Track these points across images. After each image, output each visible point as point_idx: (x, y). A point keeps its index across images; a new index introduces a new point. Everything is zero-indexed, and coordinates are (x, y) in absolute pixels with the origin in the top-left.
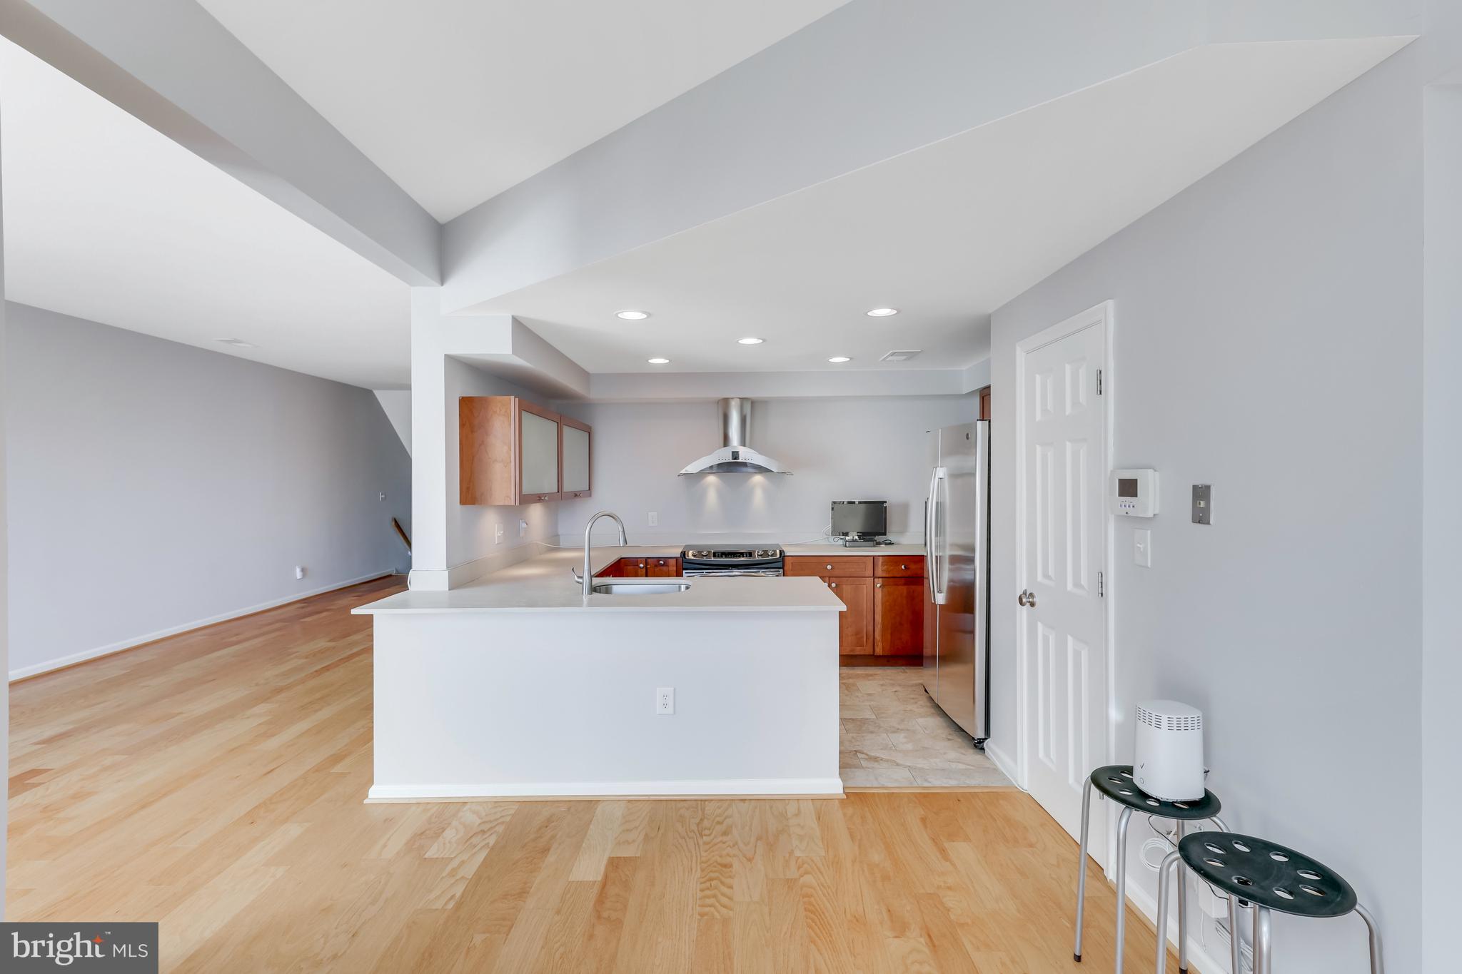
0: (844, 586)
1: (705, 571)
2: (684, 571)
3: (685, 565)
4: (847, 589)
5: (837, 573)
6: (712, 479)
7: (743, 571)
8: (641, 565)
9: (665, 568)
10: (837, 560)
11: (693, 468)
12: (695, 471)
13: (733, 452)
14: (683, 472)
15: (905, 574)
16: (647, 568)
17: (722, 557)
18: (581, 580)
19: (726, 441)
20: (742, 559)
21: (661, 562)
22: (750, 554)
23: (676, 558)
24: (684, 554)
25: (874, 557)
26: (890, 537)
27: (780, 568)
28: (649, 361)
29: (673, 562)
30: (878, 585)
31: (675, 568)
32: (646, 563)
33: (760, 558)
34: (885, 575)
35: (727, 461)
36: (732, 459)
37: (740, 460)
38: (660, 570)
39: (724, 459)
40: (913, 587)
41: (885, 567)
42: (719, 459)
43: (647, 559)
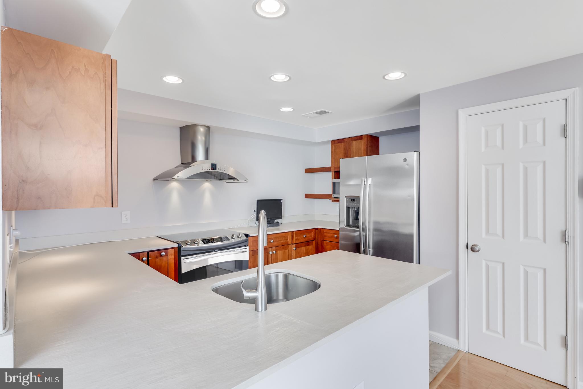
1: (198, 255)
2: (182, 258)
3: (183, 253)
4: (280, 253)
5: (275, 244)
8: (145, 258)
10: (275, 236)
13: (212, 164)
15: (304, 240)
16: (148, 261)
17: (209, 243)
21: (163, 253)
22: (227, 239)
23: (175, 249)
25: (292, 232)
30: (294, 248)
31: (173, 257)
32: (149, 256)
33: (234, 240)
34: (297, 242)
35: (208, 170)
36: (212, 170)
37: (217, 170)
38: (160, 260)
39: (206, 169)
40: (308, 247)
41: (297, 237)
42: (203, 169)
43: (148, 252)
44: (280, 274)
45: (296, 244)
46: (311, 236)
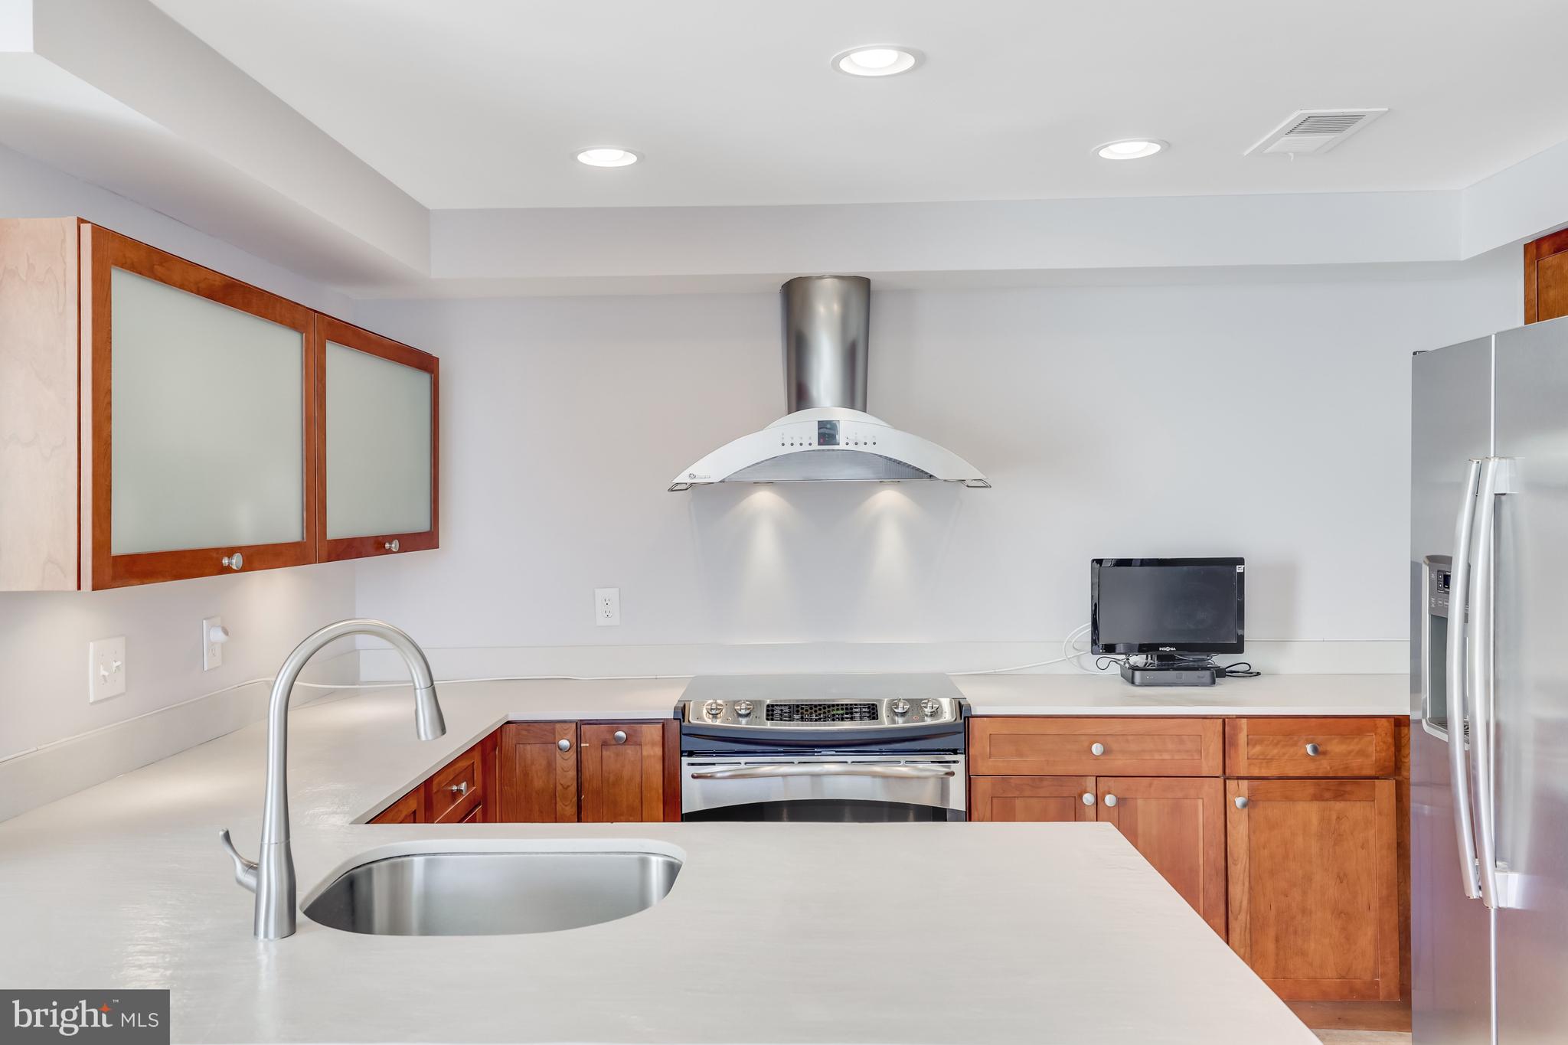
0: (1140, 802)
1: (743, 759)
2: (685, 760)
3: (689, 743)
4: (1149, 809)
5: (1120, 763)
6: (764, 500)
7: (849, 759)
8: (564, 743)
9: (630, 751)
10: (1117, 727)
11: (710, 468)
12: (716, 478)
13: (822, 425)
14: (683, 478)
15: (1311, 769)
16: (579, 752)
17: (791, 719)
18: (251, 880)
19: (799, 397)
20: (846, 725)
21: (621, 734)
22: (872, 712)
23: (664, 724)
24: (682, 712)
25: (1224, 720)
26: (1251, 656)
27: (955, 752)
28: (582, 158)
29: (655, 732)
30: (1239, 801)
31: (658, 751)
32: (579, 738)
33: (900, 722)
34: (1256, 773)
35: (806, 447)
36: (820, 444)
37: (842, 446)
38: (617, 755)
39: (797, 443)
40: (1339, 805)
41: (1258, 749)
42: (783, 445)
43: (579, 724)
44: (654, 859)
45: (1256, 783)
46: (1362, 753)
